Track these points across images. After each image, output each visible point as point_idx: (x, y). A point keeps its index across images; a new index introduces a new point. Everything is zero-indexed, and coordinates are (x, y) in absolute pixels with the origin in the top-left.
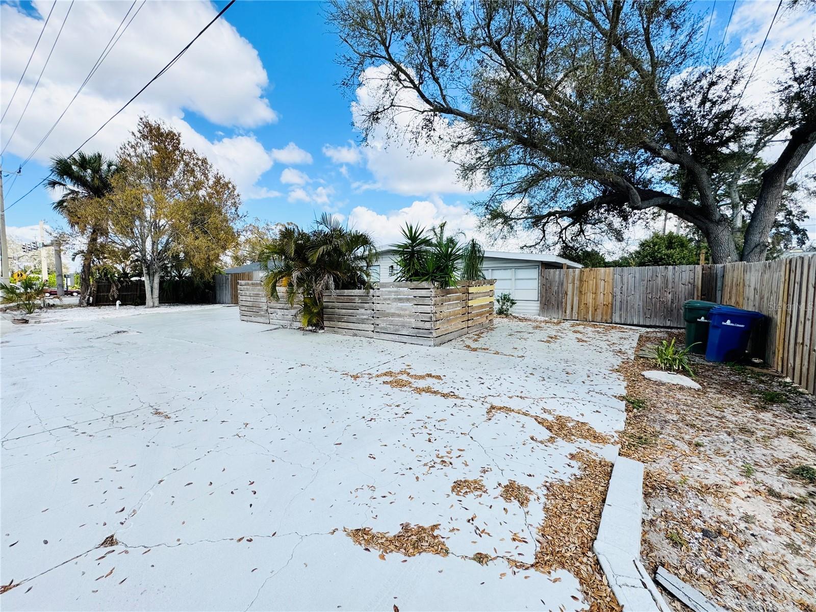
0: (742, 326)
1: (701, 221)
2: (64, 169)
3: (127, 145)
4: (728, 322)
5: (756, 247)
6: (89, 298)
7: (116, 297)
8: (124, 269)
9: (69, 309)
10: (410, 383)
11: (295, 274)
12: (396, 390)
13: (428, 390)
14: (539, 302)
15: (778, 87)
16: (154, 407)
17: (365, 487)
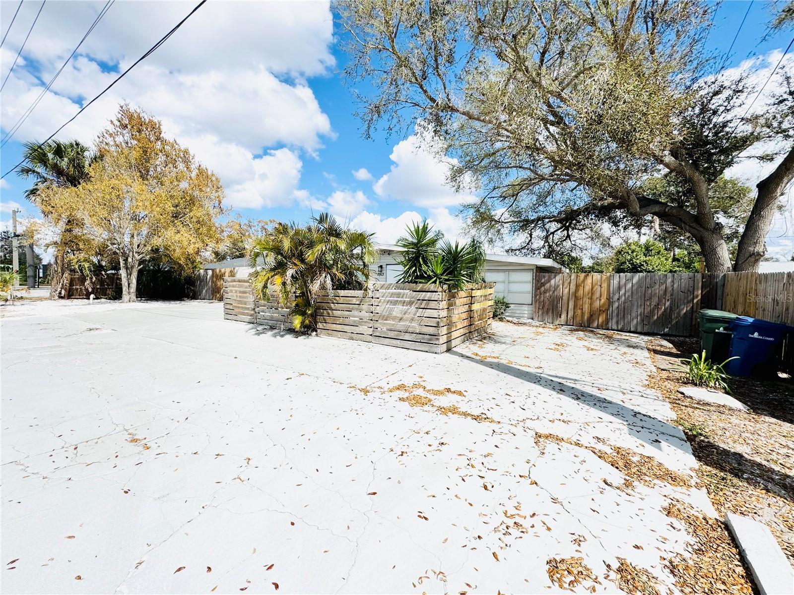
0: (772, 339)
1: (696, 229)
2: (38, 154)
3: (105, 134)
4: (756, 335)
5: (751, 256)
6: (61, 291)
7: (90, 290)
8: (99, 262)
9: (38, 302)
10: (430, 401)
11: (290, 272)
12: (417, 409)
13: (454, 410)
14: (534, 306)
15: (773, 100)
16: (130, 431)
17: (431, 574)
